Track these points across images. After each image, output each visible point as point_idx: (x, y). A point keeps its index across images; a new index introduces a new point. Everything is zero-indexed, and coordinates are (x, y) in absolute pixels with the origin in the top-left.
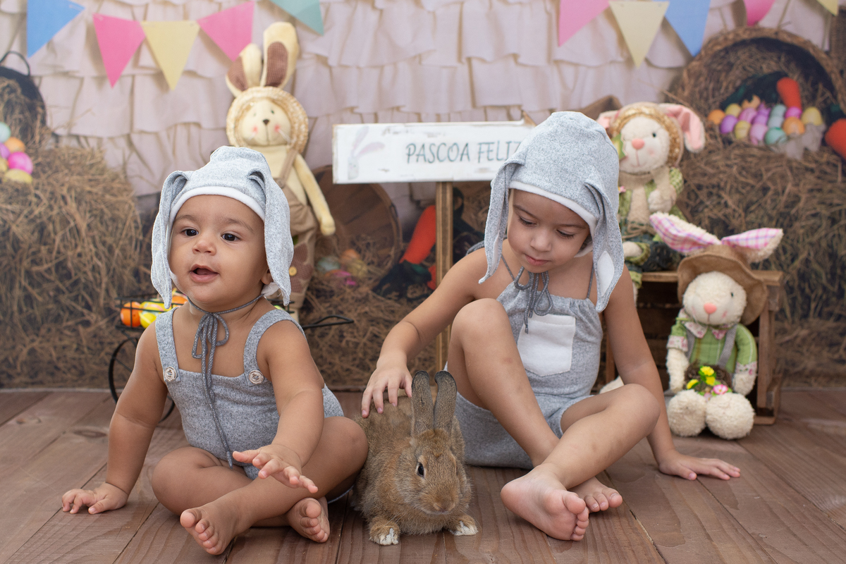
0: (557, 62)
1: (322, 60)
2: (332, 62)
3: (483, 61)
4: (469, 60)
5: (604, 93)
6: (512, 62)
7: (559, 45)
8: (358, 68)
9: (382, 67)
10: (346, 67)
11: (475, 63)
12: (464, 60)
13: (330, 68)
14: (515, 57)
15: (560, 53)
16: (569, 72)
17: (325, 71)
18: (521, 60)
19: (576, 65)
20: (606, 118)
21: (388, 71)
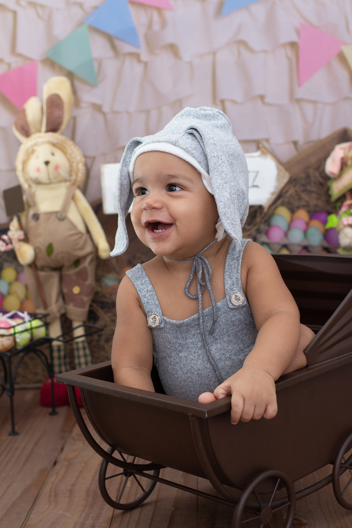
0: (299, 101)
1: (97, 108)
2: (106, 109)
3: (234, 102)
4: (223, 102)
5: (340, 126)
6: (259, 103)
7: (300, 85)
8: (128, 113)
9: (148, 112)
10: (117, 113)
11: (228, 104)
12: (218, 102)
13: (104, 114)
14: (262, 97)
15: (301, 93)
16: (308, 108)
17: (100, 117)
18: (268, 100)
19: (314, 102)
20: (341, 149)
21: (154, 114)
